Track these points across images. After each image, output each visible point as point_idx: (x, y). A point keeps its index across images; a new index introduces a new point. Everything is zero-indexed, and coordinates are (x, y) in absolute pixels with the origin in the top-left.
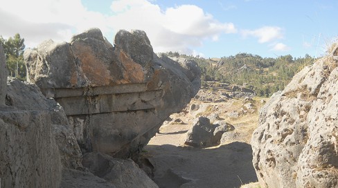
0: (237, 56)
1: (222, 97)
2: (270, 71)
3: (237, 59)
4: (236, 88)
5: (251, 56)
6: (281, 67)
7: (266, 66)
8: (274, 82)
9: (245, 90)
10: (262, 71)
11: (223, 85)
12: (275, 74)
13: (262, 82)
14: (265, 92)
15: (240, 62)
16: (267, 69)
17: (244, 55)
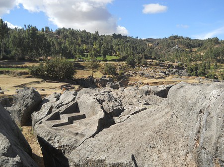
0: (170, 38)
1: (162, 74)
2: (198, 51)
3: (170, 41)
4: (170, 66)
5: (182, 38)
6: (208, 48)
7: (194, 47)
8: (201, 60)
9: (177, 67)
10: (191, 51)
11: (159, 63)
12: (202, 54)
13: (191, 60)
14: (194, 69)
15: (172, 43)
16: (196, 49)
17: (176, 37)
